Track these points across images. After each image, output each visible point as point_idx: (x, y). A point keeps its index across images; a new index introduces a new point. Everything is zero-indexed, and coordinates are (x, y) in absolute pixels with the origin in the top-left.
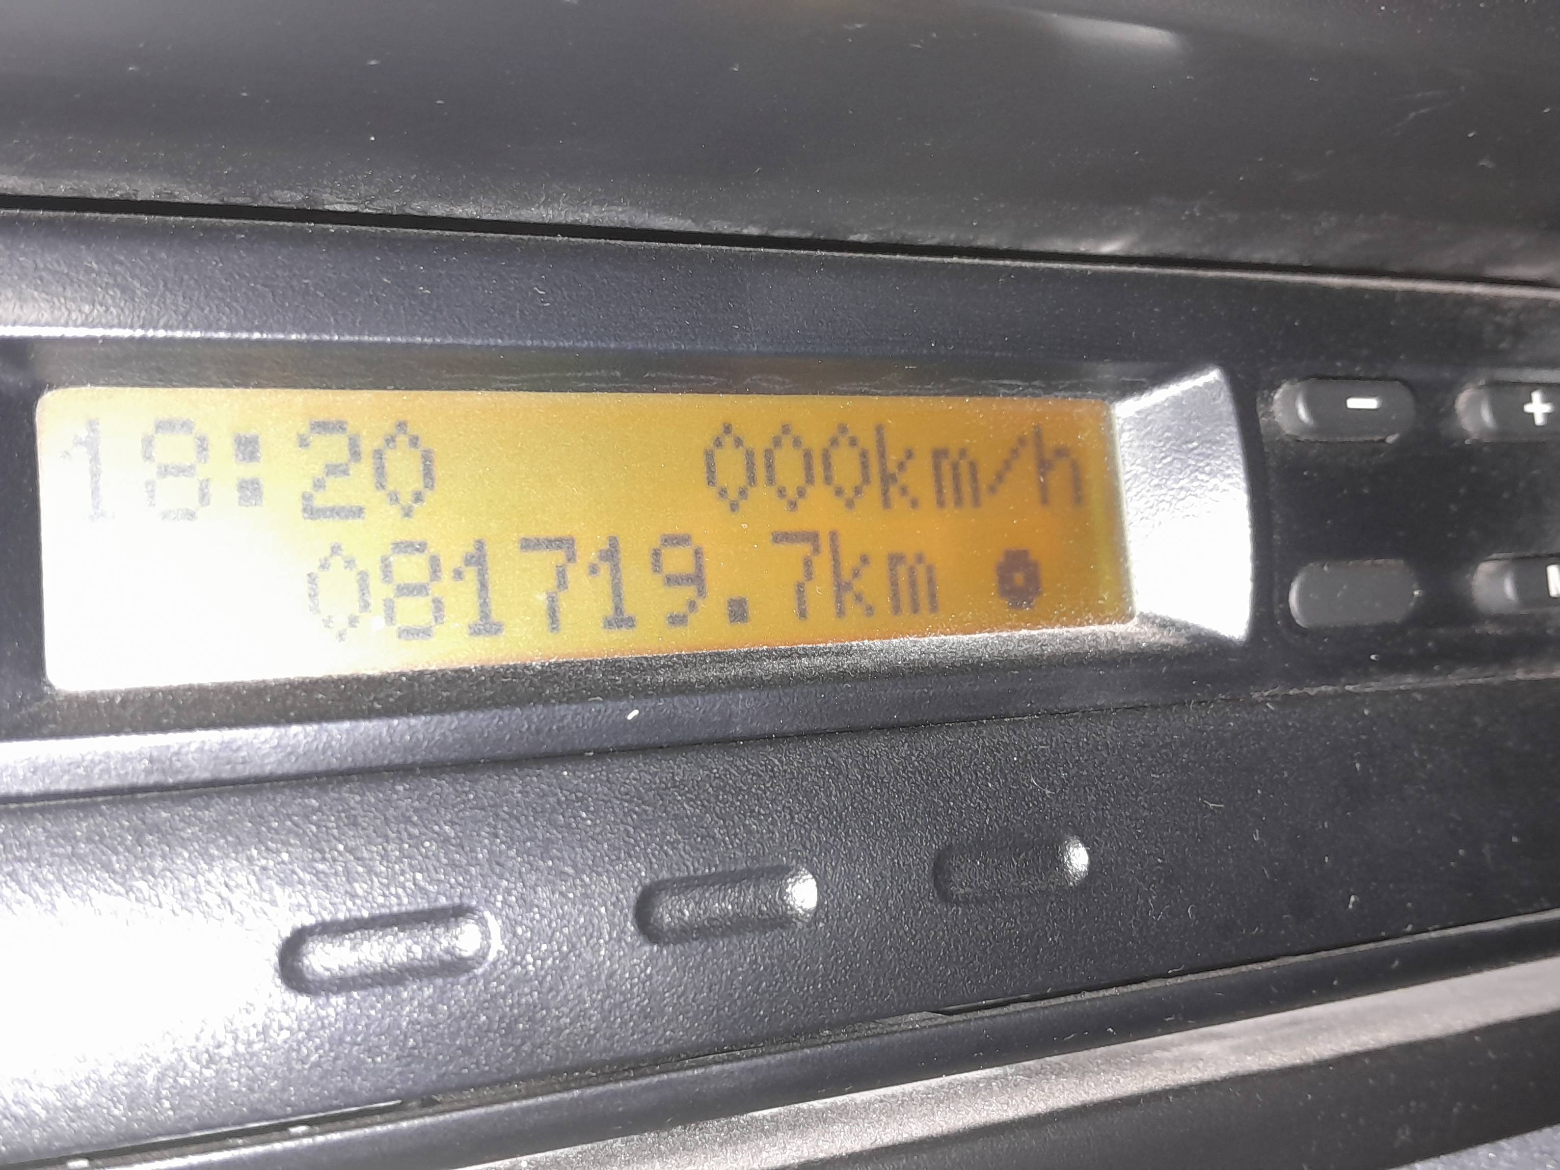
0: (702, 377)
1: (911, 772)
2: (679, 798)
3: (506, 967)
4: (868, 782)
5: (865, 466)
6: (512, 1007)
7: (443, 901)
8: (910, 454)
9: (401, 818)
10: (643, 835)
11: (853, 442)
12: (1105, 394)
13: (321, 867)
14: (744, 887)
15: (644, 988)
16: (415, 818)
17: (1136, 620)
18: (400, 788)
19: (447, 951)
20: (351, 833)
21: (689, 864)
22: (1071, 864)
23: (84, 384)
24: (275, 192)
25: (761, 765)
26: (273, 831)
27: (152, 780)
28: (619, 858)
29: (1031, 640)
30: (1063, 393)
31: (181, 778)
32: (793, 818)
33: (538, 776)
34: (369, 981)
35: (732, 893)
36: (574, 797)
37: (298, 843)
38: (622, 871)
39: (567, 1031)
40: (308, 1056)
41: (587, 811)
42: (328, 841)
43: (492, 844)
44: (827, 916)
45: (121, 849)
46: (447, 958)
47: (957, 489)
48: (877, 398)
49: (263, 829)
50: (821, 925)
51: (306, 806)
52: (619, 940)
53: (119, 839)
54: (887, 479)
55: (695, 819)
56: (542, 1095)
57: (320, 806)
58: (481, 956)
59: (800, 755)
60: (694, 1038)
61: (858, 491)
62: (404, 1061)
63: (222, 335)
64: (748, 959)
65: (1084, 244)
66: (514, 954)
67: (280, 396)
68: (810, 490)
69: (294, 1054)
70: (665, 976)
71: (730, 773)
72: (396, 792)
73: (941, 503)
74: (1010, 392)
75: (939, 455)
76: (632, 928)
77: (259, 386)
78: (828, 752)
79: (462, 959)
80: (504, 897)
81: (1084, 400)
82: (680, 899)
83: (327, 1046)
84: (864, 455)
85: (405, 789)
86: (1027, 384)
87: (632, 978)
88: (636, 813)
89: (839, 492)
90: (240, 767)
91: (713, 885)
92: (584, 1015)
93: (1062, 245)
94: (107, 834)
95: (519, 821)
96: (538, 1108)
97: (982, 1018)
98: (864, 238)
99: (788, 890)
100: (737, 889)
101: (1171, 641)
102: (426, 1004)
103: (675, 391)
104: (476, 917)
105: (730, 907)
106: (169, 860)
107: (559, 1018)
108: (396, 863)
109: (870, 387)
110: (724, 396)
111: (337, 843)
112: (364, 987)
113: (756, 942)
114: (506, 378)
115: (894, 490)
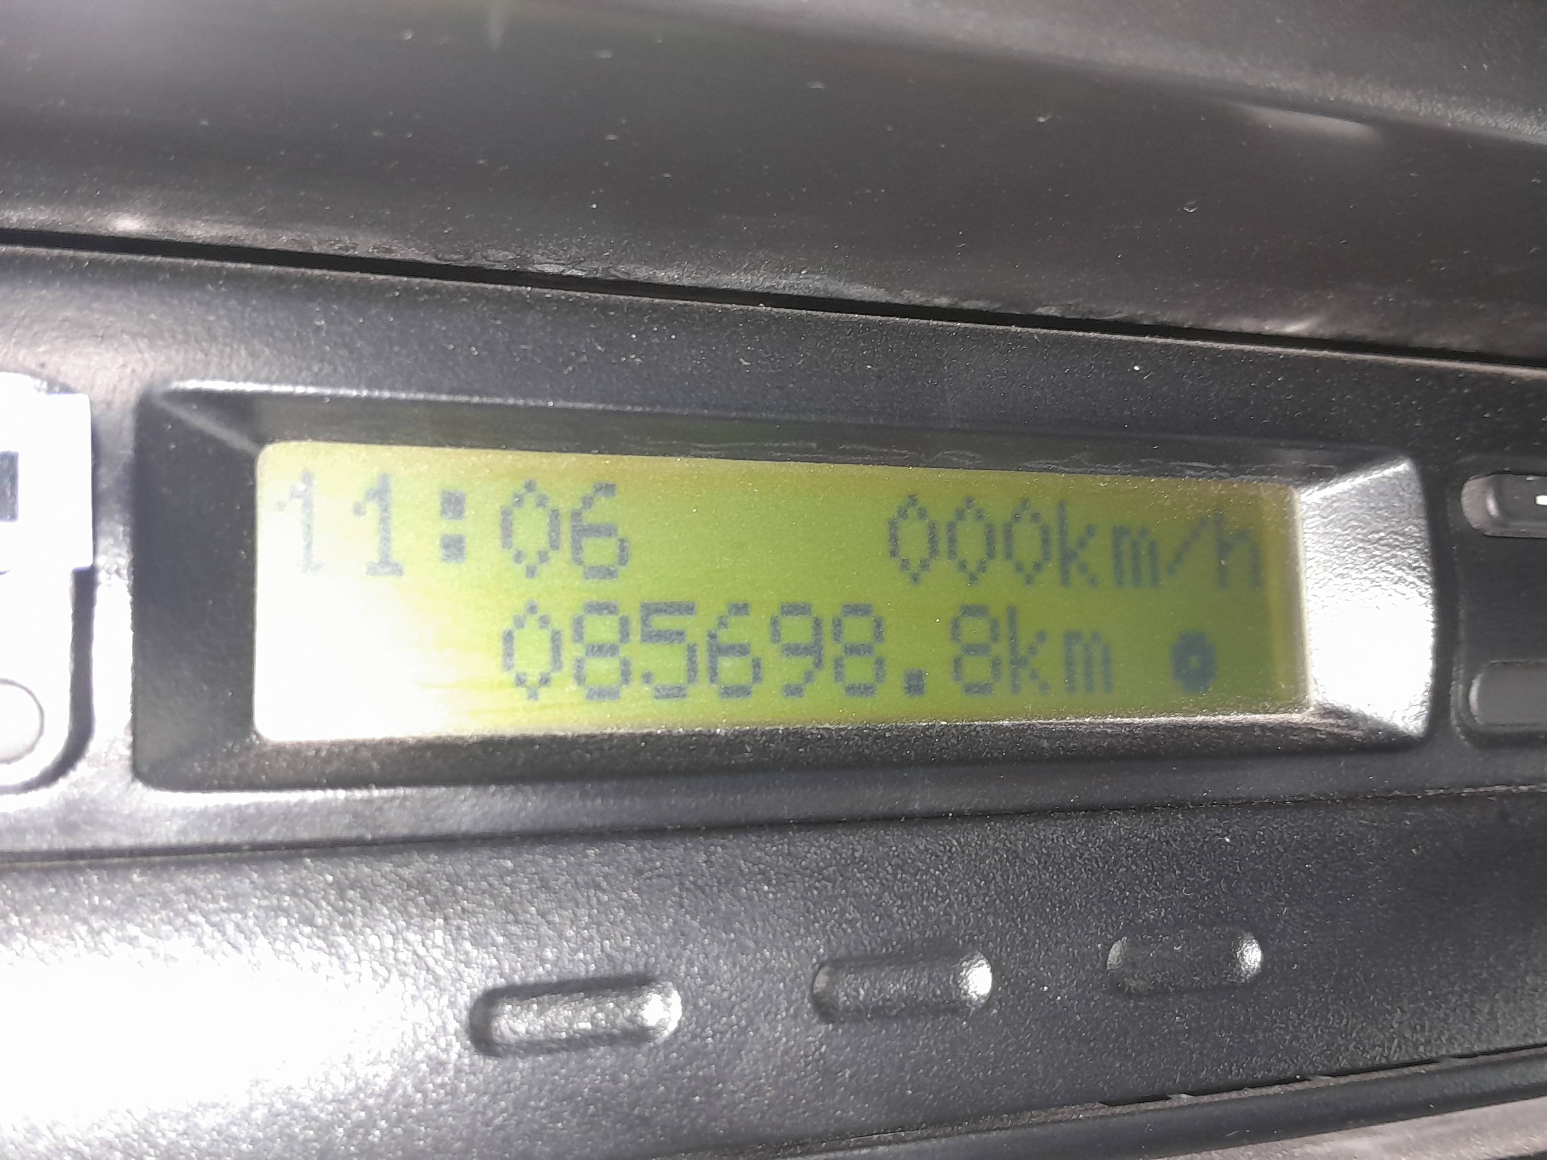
0: (895, 451)
1: (1089, 860)
2: (859, 875)
3: (686, 1039)
4: (1044, 868)
5: (1046, 541)
6: (690, 1078)
7: (628, 968)
8: (1090, 531)
9: (592, 884)
10: (823, 911)
11: (1035, 517)
12: (1290, 480)
13: (513, 928)
14: (919, 969)
15: (818, 1066)
16: (604, 885)
17: (1312, 709)
18: (591, 852)
19: (631, 1020)
20: (543, 896)
21: (866, 942)
22: (1243, 960)
23: (305, 439)
24: (489, 251)
25: (940, 845)
26: (469, 891)
27: (354, 834)
28: (798, 934)
29: (1206, 726)
30: (1249, 477)
31: (382, 832)
32: (969, 902)
33: (723, 846)
34: (554, 1046)
35: (908, 975)
36: (756, 870)
37: (493, 903)
38: (801, 947)
39: (742, 1106)
40: (493, 1118)
41: (769, 885)
42: (520, 903)
43: (677, 914)
44: (1000, 1004)
45: (324, 904)
46: (629, 1026)
47: (1136, 568)
48: (1063, 475)
49: (460, 888)
50: (995, 1011)
51: (499, 868)
52: (796, 1017)
53: (323, 893)
54: (1067, 557)
55: (873, 897)
57: (515, 866)
58: (662, 1026)
59: (978, 836)
60: (863, 1119)
61: (1038, 566)
62: (584, 1127)
63: (444, 398)
64: (921, 1043)
65: (1269, 322)
66: (694, 1025)
67: (490, 457)
68: (990, 565)
69: (479, 1117)
70: (838, 1056)
71: (909, 852)
72: (586, 856)
73: (1119, 582)
74: (1197, 474)
75: (1119, 533)
76: (809, 1005)
77: (472, 446)
78: (1005, 834)
79: (644, 1029)
80: (687, 967)
81: (1269, 484)
82: (856, 979)
83: (511, 1110)
84: (1045, 531)
85: (595, 854)
86: (1214, 467)
87: (806, 1056)
88: (816, 888)
89: (1019, 567)
90: (438, 826)
91: (890, 964)
92: (758, 1090)
93: (1248, 325)
94: (312, 888)
95: (703, 892)
97: (1147, 1111)
98: (1053, 311)
99: (962, 974)
100: (912, 970)
102: (608, 1072)
103: (867, 463)
104: (659, 986)
105: (904, 988)
106: (370, 917)
107: (734, 1092)
108: (585, 929)
109: (1057, 464)
110: (915, 469)
111: (529, 905)
112: (550, 1051)
113: (929, 1025)
114: (706, 446)
115: (1073, 567)
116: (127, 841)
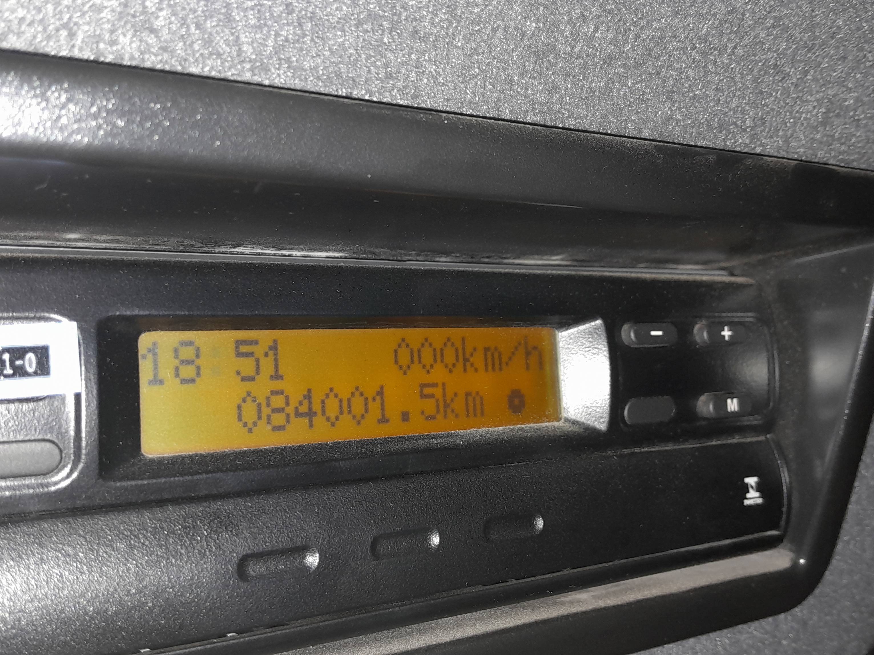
1: (477, 488)
2: (387, 500)
3: (322, 570)
4: (460, 493)
5: (457, 356)
6: (323, 585)
8: (475, 349)
9: (283, 510)
10: (374, 516)
11: (453, 344)
13: (253, 530)
14: (412, 536)
15: (373, 577)
16: (288, 510)
17: (563, 420)
18: (281, 497)
19: (300, 564)
20: (264, 516)
21: (391, 527)
22: (536, 525)
25: (419, 485)
26: (235, 516)
27: (187, 495)
28: (365, 525)
29: (522, 429)
30: (538, 326)
32: (431, 508)
33: (333, 491)
34: (270, 576)
35: (407, 539)
36: (347, 500)
37: (244, 520)
38: (366, 530)
39: (344, 595)
41: (353, 506)
42: (255, 520)
44: (443, 548)
46: (300, 566)
47: (493, 365)
48: (464, 328)
49: (231, 515)
50: (441, 551)
52: (365, 558)
54: (466, 360)
55: (393, 509)
60: (391, 597)
61: (454, 365)
62: (283, 607)
64: (413, 566)
66: (324, 564)
67: (233, 333)
68: (435, 365)
70: (381, 573)
71: (407, 489)
72: (280, 499)
73: (487, 369)
74: (517, 326)
75: (486, 349)
77: (226, 330)
78: (444, 479)
80: (322, 542)
81: (546, 328)
82: (388, 542)
83: (254, 603)
84: (457, 350)
86: (524, 323)
87: (369, 574)
89: (446, 366)
90: (220, 489)
91: (400, 536)
92: (350, 589)
94: (173, 518)
95: (327, 510)
101: (577, 430)
102: (292, 585)
104: (311, 551)
105: (406, 544)
106: (196, 529)
107: (340, 590)
108: (281, 528)
109: (462, 325)
110: (406, 329)
111: (258, 520)
113: (416, 558)
114: (322, 325)
115: (468, 364)
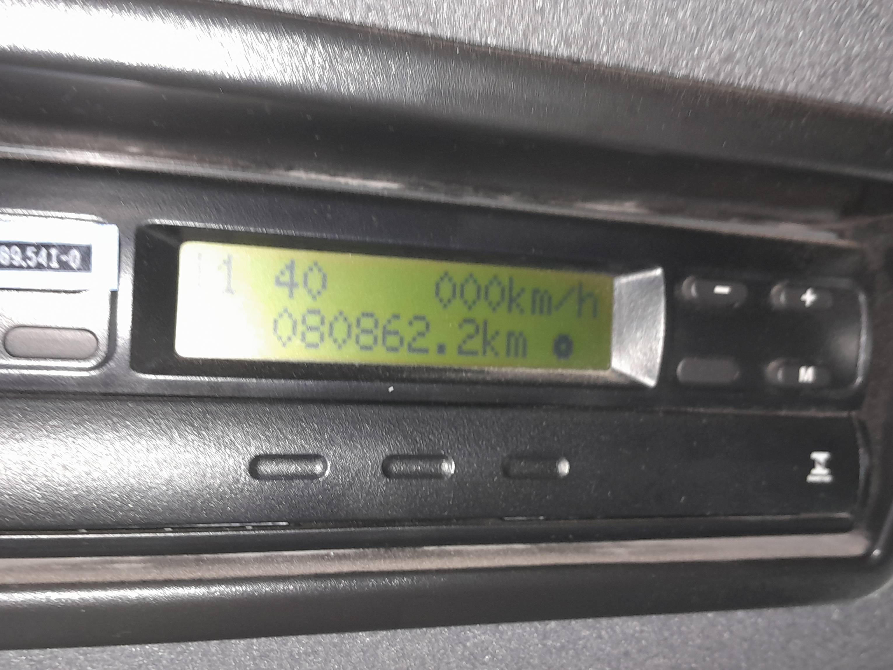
2: (405, 424)
4: (481, 426)
5: (503, 293)
8: (523, 290)
10: (389, 437)
11: (499, 283)
14: (426, 461)
15: (382, 494)
16: (304, 420)
17: (610, 371)
30: (591, 272)
31: (221, 395)
32: (449, 437)
33: (352, 409)
34: (281, 478)
40: (256, 502)
43: (331, 433)
44: (457, 477)
45: (197, 419)
47: (541, 307)
48: (509, 267)
50: (455, 480)
52: (374, 475)
53: (197, 415)
54: (511, 300)
56: (340, 528)
58: (323, 474)
59: (456, 413)
60: (399, 515)
61: (498, 304)
64: (424, 489)
68: (478, 302)
70: (391, 491)
71: (426, 416)
72: (298, 409)
73: (533, 311)
74: (568, 270)
75: (535, 292)
78: (467, 412)
79: (315, 474)
84: (503, 290)
85: (301, 408)
86: (575, 267)
87: (378, 490)
88: (387, 428)
89: (490, 304)
90: (242, 393)
96: (338, 533)
99: (443, 465)
100: (423, 461)
103: (425, 259)
109: (507, 264)
110: (446, 262)
112: (279, 480)
115: (514, 306)
116: (126, 390)
